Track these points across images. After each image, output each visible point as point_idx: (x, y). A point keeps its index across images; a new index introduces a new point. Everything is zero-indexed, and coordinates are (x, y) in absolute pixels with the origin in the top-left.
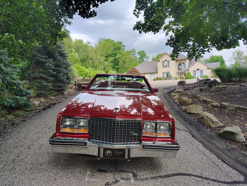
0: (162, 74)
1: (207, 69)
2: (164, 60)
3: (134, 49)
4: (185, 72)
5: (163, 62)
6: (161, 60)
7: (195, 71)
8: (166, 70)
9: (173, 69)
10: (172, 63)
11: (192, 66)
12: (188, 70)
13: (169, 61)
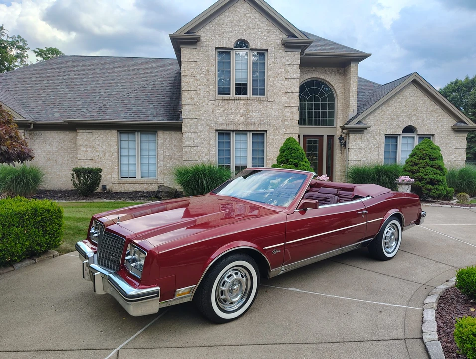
0: (213, 139)
1: (452, 133)
2: (228, 42)
3: (19, 37)
4: (331, 138)
5: (224, 52)
6: (205, 34)
7: (395, 137)
8: (246, 116)
9: (292, 113)
10: (287, 72)
11: (383, 108)
12: (360, 130)
13: (267, 50)
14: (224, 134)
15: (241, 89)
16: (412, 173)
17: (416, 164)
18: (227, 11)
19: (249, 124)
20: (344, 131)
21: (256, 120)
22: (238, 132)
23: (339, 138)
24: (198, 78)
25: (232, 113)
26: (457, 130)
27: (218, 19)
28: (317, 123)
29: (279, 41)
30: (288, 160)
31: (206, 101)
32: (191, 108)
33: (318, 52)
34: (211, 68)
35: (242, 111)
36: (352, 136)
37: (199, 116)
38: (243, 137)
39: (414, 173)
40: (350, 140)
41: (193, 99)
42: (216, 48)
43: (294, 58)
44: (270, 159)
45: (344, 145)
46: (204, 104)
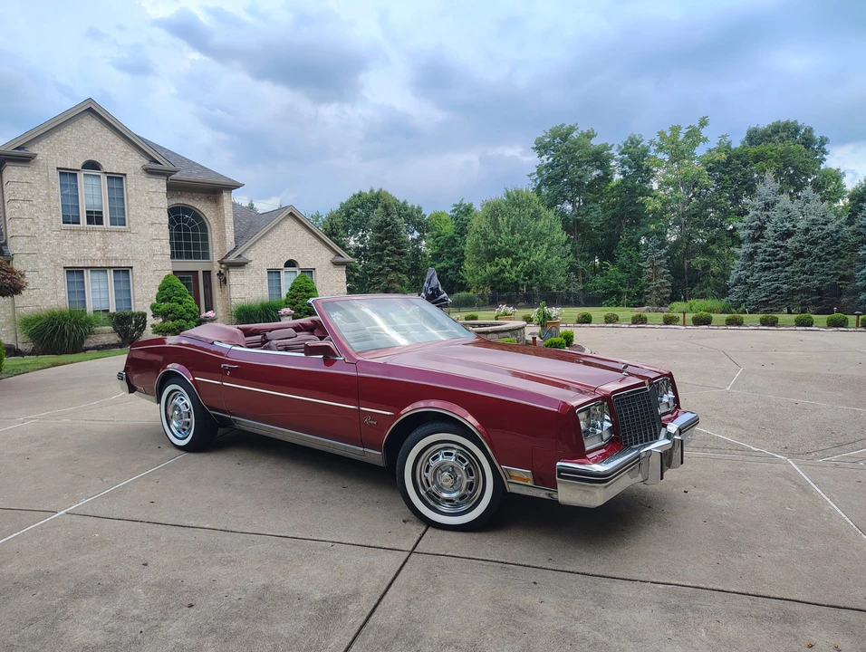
1: (332, 266)
2: (73, 162)
4: (207, 274)
5: (67, 175)
6: (40, 150)
7: (277, 272)
8: (103, 250)
9: (162, 247)
10: (152, 200)
11: (262, 240)
12: (241, 265)
13: (125, 175)
14: (75, 273)
15: (95, 218)
16: (292, 305)
17: (295, 297)
18: (70, 127)
19: (108, 259)
20: (223, 266)
21: (118, 255)
22: (94, 269)
23: (218, 274)
24: (35, 203)
25: (84, 247)
26: (336, 264)
27: (58, 134)
28: (189, 256)
29: (139, 166)
30: (170, 298)
31: (48, 232)
32: (25, 240)
33: (184, 178)
34: (52, 192)
35: (98, 245)
36: (232, 272)
37: (39, 250)
38: (101, 276)
39: (294, 305)
40: (231, 276)
41: (29, 229)
42: (58, 169)
43: (160, 185)
44: (139, 300)
45: (224, 281)
46: (45, 235)
